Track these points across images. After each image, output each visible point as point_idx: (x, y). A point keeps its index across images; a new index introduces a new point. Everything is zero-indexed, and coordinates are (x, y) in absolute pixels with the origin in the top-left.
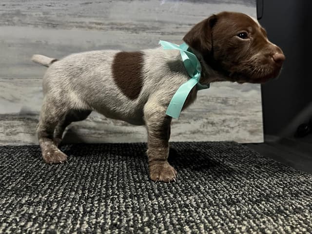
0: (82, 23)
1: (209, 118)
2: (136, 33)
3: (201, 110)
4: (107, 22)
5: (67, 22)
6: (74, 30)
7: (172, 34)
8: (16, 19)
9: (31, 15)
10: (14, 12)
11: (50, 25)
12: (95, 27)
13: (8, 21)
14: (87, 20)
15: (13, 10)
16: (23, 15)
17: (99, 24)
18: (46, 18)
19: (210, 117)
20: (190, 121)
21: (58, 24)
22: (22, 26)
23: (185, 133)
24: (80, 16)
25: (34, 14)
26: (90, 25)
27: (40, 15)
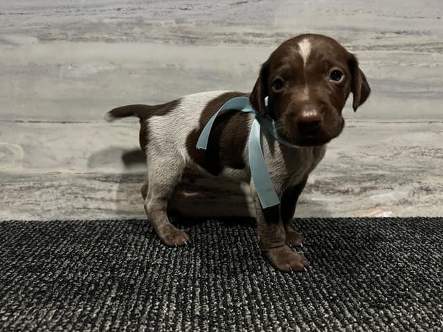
0: (232, 34)
1: (423, 181)
3: (410, 169)
4: (270, 33)
5: (210, 33)
6: (222, 46)
7: (370, 48)
8: (137, 30)
9: (158, 25)
10: (134, 21)
11: (186, 39)
12: (252, 41)
13: (126, 34)
14: (240, 30)
16: (147, 24)
17: (259, 35)
18: (180, 29)
19: (424, 179)
20: (393, 185)
21: (197, 38)
22: (145, 42)
23: (384, 205)
24: (230, 24)
25: (162, 22)
26: (245, 38)
27: (171, 24)
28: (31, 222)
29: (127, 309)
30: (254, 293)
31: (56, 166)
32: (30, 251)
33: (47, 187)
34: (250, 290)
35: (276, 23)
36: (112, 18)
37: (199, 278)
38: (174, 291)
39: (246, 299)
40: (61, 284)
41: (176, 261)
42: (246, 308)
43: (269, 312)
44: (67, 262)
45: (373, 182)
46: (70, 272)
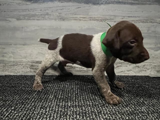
0: (76, 18)
1: (137, 64)
2: (102, 22)
4: (88, 17)
5: (69, 17)
6: (73, 21)
8: (47, 16)
9: (53, 15)
10: (46, 13)
11: (62, 19)
12: (82, 20)
13: (43, 18)
14: (79, 16)
15: (45, 13)
16: (50, 15)
17: (84, 18)
18: (60, 16)
20: (127, 65)
21: (65, 19)
22: (49, 20)
23: (124, 71)
24: (75, 14)
25: (54, 14)
26: (80, 19)
27: (57, 14)
28: (14, 75)
29: (39, 96)
30: (78, 93)
31: (22, 58)
32: (13, 82)
33: (19, 65)
34: (76, 93)
35: (90, 14)
36: (39, 13)
37: (62, 89)
38: (54, 93)
39: (75, 95)
40: (21, 91)
41: (56, 85)
42: (74, 97)
43: (80, 98)
44: (23, 85)
45: (121, 64)
46: (24, 88)
